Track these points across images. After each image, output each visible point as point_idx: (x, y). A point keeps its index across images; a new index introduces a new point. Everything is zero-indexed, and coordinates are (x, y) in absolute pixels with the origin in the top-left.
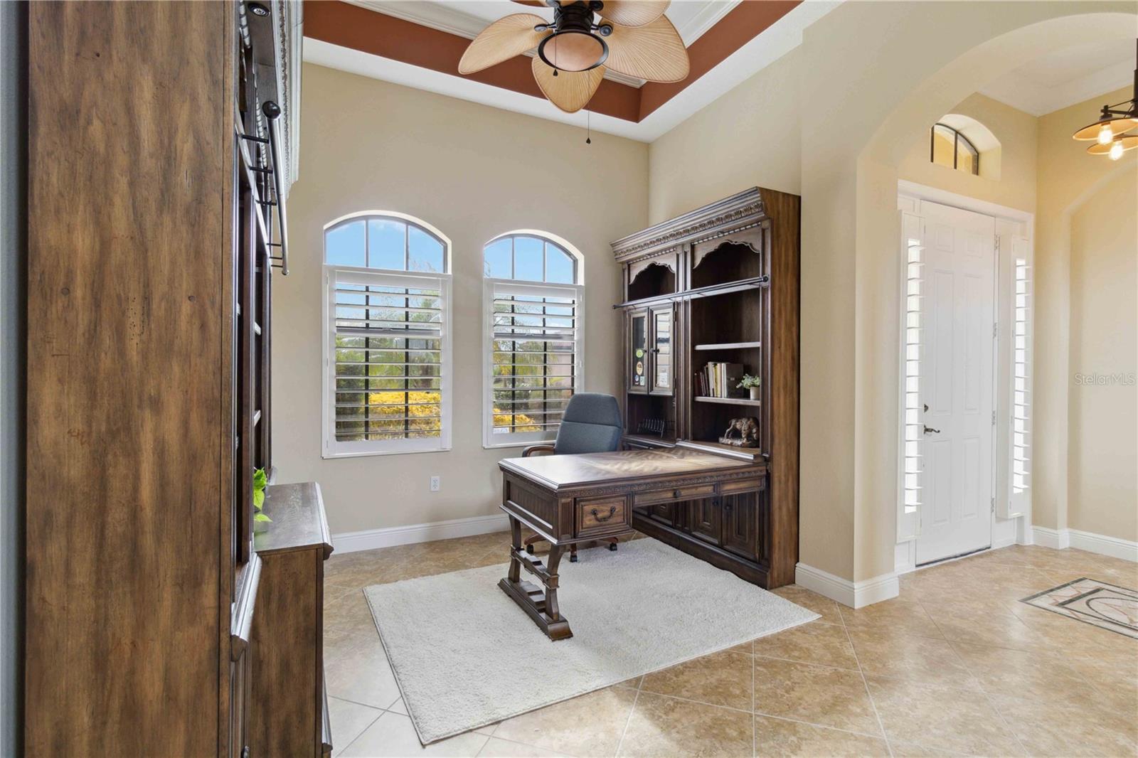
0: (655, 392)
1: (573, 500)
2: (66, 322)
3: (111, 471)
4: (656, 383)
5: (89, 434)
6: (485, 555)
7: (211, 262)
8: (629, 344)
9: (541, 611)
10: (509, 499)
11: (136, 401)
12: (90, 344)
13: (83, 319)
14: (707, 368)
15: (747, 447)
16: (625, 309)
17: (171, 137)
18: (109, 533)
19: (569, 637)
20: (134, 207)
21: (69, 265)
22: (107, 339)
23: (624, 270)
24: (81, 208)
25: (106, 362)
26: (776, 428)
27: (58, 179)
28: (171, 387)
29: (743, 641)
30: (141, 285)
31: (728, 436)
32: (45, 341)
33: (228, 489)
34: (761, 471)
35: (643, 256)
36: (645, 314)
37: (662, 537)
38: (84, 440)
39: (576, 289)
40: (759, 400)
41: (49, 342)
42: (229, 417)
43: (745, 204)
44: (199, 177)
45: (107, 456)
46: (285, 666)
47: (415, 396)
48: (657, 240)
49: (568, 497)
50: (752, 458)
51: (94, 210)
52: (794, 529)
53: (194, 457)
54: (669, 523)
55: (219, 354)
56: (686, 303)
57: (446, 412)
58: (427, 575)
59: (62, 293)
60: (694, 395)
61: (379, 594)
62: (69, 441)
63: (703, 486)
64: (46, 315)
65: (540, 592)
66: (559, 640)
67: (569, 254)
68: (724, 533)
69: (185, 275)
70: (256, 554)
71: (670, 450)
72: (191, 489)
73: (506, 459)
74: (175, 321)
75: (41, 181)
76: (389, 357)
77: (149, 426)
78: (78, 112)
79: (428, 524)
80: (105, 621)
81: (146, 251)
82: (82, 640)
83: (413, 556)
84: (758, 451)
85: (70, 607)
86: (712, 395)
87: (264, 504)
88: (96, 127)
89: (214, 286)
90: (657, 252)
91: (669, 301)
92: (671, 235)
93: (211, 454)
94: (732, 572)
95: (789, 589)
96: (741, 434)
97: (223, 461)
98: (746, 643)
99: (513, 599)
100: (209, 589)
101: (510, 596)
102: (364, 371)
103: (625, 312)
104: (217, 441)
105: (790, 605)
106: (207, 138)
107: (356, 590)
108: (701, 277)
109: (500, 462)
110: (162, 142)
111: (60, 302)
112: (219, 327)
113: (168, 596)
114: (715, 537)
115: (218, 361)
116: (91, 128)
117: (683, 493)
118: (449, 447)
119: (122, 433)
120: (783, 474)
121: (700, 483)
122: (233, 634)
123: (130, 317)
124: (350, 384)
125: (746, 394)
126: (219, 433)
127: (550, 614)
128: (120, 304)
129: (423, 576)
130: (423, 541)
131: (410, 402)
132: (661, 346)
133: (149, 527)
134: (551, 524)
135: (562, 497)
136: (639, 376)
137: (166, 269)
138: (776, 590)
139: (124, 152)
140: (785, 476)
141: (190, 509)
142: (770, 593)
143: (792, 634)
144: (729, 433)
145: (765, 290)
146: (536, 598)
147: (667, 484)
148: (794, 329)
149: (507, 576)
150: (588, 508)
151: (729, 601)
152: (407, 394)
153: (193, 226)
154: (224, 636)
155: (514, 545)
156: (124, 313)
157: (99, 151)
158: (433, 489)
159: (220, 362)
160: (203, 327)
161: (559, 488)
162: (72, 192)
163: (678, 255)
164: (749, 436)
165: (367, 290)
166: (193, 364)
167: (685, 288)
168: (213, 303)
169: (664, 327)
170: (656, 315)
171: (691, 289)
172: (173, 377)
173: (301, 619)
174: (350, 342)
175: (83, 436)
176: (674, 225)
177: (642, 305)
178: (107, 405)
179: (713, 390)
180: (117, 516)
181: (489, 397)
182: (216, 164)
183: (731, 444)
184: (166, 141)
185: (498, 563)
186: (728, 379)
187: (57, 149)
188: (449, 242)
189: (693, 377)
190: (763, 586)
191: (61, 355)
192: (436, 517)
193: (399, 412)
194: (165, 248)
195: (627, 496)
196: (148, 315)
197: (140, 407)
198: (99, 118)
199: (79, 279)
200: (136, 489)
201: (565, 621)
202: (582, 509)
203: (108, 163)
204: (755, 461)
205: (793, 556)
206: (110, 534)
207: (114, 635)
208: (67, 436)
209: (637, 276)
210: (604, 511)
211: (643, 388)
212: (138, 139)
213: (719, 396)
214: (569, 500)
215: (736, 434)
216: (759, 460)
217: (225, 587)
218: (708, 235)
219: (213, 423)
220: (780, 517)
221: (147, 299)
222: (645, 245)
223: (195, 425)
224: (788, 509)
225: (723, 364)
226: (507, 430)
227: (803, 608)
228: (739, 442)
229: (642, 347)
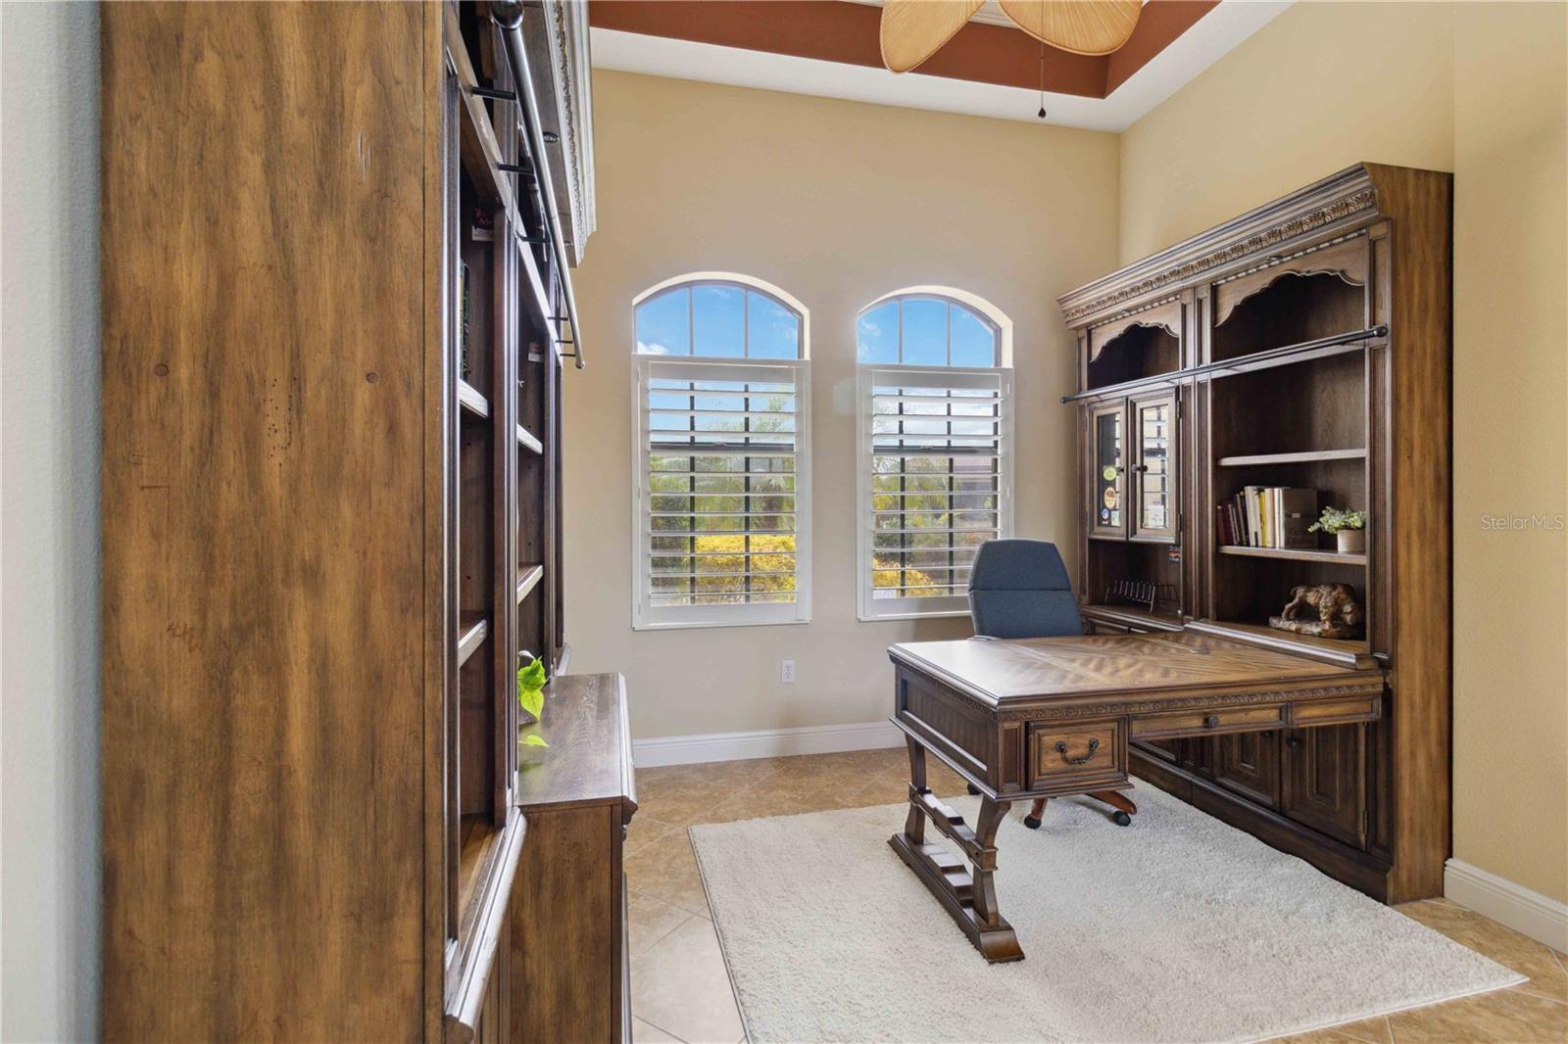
0: (1141, 537)
1: (1023, 726)
2: (163, 426)
3: (239, 700)
4: (1142, 521)
5: (204, 630)
6: (865, 786)
7: (404, 308)
8: (1090, 460)
9: (968, 904)
10: (905, 708)
11: (279, 573)
12: (202, 466)
13: (190, 420)
14: (1243, 498)
15: (1332, 637)
16: (1082, 402)
17: (335, 75)
18: (237, 816)
19: (1019, 960)
20: (273, 210)
21: (167, 323)
22: (231, 461)
23: (1079, 340)
24: (186, 215)
25: (229, 499)
26: (1403, 606)
27: (148, 165)
28: (338, 546)
29: (1365, 1015)
30: (287, 355)
31: (1288, 615)
32: (129, 463)
33: (438, 737)
34: (1373, 685)
35: (1115, 315)
36: (1122, 409)
37: (1156, 779)
38: (194, 642)
39: (999, 375)
40: (1362, 552)
41: (136, 464)
42: (438, 601)
43: (1333, 198)
44: (383, 148)
45: (231, 673)
46: (565, 997)
47: (761, 541)
48: (1146, 285)
49: (1015, 720)
50: (1353, 661)
51: (208, 219)
52: (1442, 796)
53: (379, 678)
54: (1172, 757)
55: (420, 482)
56: (1201, 386)
57: (804, 565)
58: (779, 814)
59: (157, 374)
60: (1218, 544)
61: (712, 839)
62: (169, 644)
63: (1260, 709)
64: (130, 415)
65: (961, 869)
66: (1000, 962)
67: (988, 321)
68: (1286, 787)
69: (360, 334)
70: (518, 811)
71: (1177, 637)
72: (373, 736)
73: (900, 645)
74: (345, 421)
75: (121, 170)
76: (722, 486)
77: (301, 618)
78: (179, 38)
79: (777, 731)
80: (232, 976)
81: (295, 291)
82: (193, 1009)
83: (757, 779)
84: (1364, 646)
85: (174, 948)
86: (1253, 542)
87: (545, 710)
88: (210, 67)
89: (410, 354)
90: (1143, 305)
91: (1170, 385)
92: (1173, 274)
93: (407, 671)
94: (1305, 859)
95: (1432, 907)
96: (1318, 612)
97: (428, 685)
98: (1372, 1021)
99: (914, 871)
100: (407, 926)
101: (908, 865)
102: (688, 505)
103: (1082, 407)
104: (418, 649)
105: (1448, 946)
106: (396, 74)
107: (680, 829)
108: (1229, 340)
109: (891, 648)
110: (318, 85)
111: (154, 389)
112: (419, 432)
113: (335, 936)
114: (1268, 792)
115: (418, 494)
116: (201, 67)
117: (1223, 719)
118: (808, 618)
119: (257, 632)
120: (1418, 692)
121: (1252, 704)
122: (447, 1013)
123: (268, 415)
124: (670, 523)
125: (1327, 541)
126: (421, 632)
127: (982, 913)
128: (251, 392)
129: (774, 815)
130: (773, 756)
131: (751, 548)
132: (1153, 464)
133: (302, 807)
134: (984, 763)
135: (1006, 720)
136: (1110, 511)
137: (328, 322)
138: (1406, 907)
139: (256, 108)
140: (1423, 695)
141: (373, 774)
142: (1396, 913)
143: (1471, 1012)
144: (1290, 609)
145: (1376, 353)
146: (955, 880)
147: (1193, 703)
148: (1440, 423)
149: (903, 831)
150: (1050, 739)
151: (1314, 921)
152: (747, 538)
153: (373, 240)
154: (432, 1016)
155: (913, 783)
156: (258, 409)
157: (214, 110)
158: (784, 680)
159: (421, 497)
160: (393, 429)
161: (1000, 704)
162: (170, 186)
163: (1184, 307)
164: (1336, 617)
165: (692, 388)
166: (374, 498)
167: (1200, 361)
168: (409, 385)
169: (1159, 427)
170: (1142, 410)
171: (1213, 360)
172: (340, 525)
173: (588, 920)
174: (670, 464)
175: (192, 637)
176: (1180, 255)
177: (1113, 396)
178: (231, 578)
179: (1256, 533)
180: (250, 783)
181: (866, 543)
182: (413, 121)
183: (1298, 632)
184: (326, 82)
185: (886, 802)
186: (1288, 516)
187: (146, 110)
188: (805, 311)
189: (1216, 512)
190: (1380, 897)
191: (155, 487)
192: (790, 720)
193: (735, 564)
194: (327, 285)
195: (1118, 721)
196: (299, 411)
197: (286, 582)
198: (213, 47)
199: (184, 346)
200: (281, 735)
201: (1009, 928)
202: (1039, 740)
203: (228, 130)
204: (1361, 666)
205: (1439, 844)
206: (238, 818)
207: (245, 1007)
208: (166, 636)
209: (1104, 348)
210: (1078, 746)
211: (1116, 531)
212: (278, 82)
213: (1270, 545)
214: (1017, 725)
215: (1306, 613)
216: (1368, 664)
217: (434, 924)
218: (1248, 264)
219: (411, 612)
220: (1413, 774)
221: (296, 380)
222: (1121, 294)
223: (380, 615)
224: (1429, 756)
225: (1276, 490)
226: (893, 594)
227: (1479, 955)
228: (1315, 629)
229: (1112, 463)
